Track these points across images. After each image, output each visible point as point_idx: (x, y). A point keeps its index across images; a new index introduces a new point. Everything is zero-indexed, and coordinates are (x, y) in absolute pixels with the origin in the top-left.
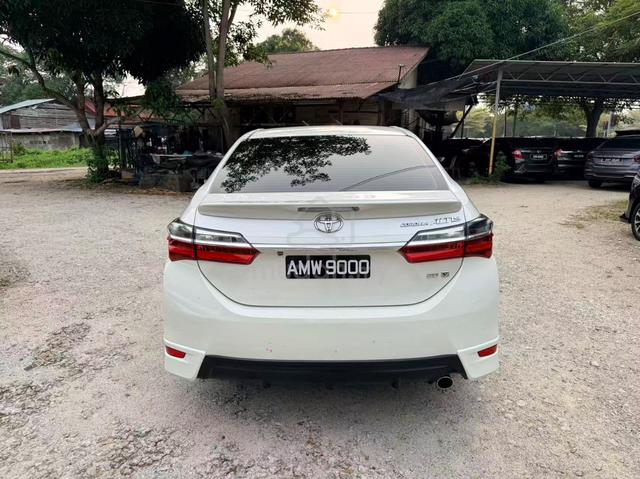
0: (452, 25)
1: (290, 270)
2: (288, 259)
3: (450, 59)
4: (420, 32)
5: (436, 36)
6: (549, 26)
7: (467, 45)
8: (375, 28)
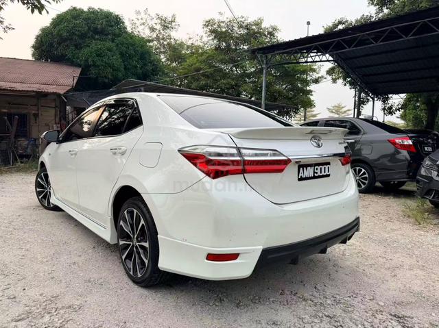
0: (98, 55)
1: (300, 175)
2: (299, 167)
3: (97, 77)
4: (73, 56)
5: (86, 61)
6: (154, 67)
7: (109, 70)
8: (33, 47)
